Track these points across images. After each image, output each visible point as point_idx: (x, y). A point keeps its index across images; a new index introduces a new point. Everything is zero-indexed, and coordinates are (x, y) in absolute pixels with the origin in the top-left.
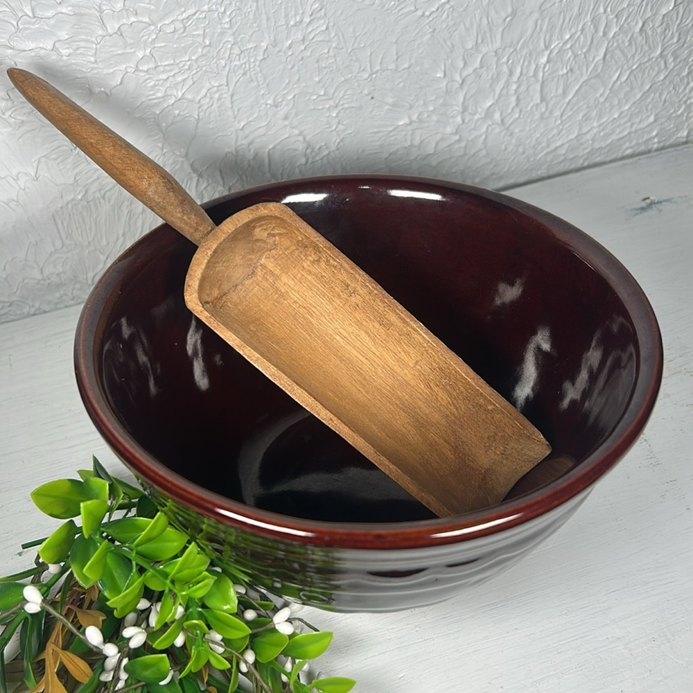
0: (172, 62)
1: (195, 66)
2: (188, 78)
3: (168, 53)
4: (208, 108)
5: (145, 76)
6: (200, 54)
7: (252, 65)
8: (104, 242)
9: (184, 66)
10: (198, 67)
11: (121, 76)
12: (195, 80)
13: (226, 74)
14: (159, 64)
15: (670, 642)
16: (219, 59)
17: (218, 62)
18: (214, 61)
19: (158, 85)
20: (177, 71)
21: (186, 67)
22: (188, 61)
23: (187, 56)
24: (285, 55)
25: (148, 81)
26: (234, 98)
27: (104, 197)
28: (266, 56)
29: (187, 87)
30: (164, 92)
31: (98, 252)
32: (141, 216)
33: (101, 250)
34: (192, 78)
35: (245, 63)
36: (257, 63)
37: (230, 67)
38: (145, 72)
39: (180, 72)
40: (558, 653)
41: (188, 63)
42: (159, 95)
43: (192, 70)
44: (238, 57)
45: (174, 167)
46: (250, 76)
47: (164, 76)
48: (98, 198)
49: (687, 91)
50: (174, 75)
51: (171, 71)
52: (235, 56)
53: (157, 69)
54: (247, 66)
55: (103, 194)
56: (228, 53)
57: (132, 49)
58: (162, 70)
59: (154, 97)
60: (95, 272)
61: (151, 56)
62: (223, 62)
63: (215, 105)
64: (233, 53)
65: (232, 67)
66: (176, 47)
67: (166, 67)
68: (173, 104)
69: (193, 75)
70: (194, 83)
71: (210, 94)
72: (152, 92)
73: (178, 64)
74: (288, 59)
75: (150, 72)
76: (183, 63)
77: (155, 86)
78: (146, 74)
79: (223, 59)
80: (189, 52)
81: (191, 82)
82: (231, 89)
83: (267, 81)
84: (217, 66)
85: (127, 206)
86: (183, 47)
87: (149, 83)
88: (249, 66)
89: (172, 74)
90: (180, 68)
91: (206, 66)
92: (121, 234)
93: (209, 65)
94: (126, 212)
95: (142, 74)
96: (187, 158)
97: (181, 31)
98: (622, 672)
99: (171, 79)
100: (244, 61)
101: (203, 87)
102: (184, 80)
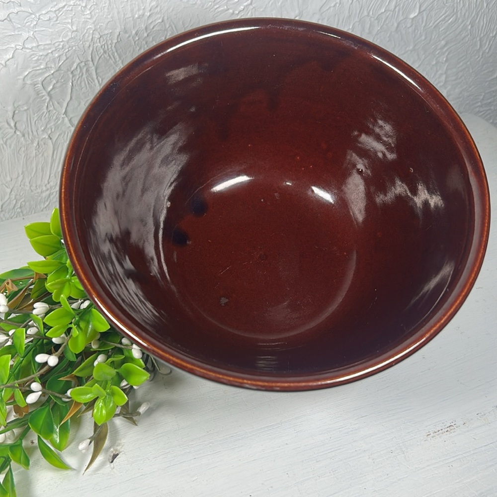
0: (50, 42)
1: (67, 46)
2: (63, 54)
3: (46, 36)
4: (79, 77)
5: (30, 52)
6: (70, 37)
7: (110, 46)
8: (8, 179)
9: (59, 45)
10: (70, 47)
11: (13, 52)
12: (68, 56)
13: (91, 52)
14: (40, 44)
15: (404, 453)
16: (85, 41)
17: (84, 43)
18: (81, 43)
19: (40, 60)
20: (54, 49)
21: (61, 46)
22: (62, 42)
23: (61, 38)
24: (134, 40)
25: (33, 56)
26: (98, 71)
27: (6, 144)
28: (119, 40)
29: (62, 62)
30: (45, 65)
31: (4, 185)
32: (35, 159)
33: (7, 185)
34: (66, 55)
35: (104, 45)
36: (113, 45)
37: (93, 47)
38: (30, 49)
39: (56, 50)
40: (317, 462)
41: (62, 44)
42: (42, 67)
43: (65, 49)
44: (98, 40)
45: (57, 122)
46: (109, 54)
47: (45, 53)
48: (2, 144)
49: (437, 76)
50: (52, 52)
51: (50, 49)
52: (96, 39)
53: (39, 47)
54: (106, 47)
55: (5, 141)
56: (91, 37)
57: (19, 31)
58: (43, 48)
59: (38, 68)
60: (3, 202)
61: (33, 37)
62: (88, 44)
63: (84, 76)
64: (95, 37)
65: (95, 48)
66: (52, 32)
67: (46, 46)
68: (53, 74)
69: (66, 52)
70: (67, 59)
71: (80, 67)
72: (36, 65)
73: (54, 44)
74: (136, 43)
75: (34, 49)
76: (58, 43)
77: (38, 60)
78: (31, 51)
79: (88, 41)
80: (62, 35)
81: (65, 58)
82: (95, 64)
83: (122, 59)
84: (84, 47)
85: (24, 152)
86: (57, 31)
87: (33, 58)
88: (108, 46)
89: (50, 51)
90: (56, 47)
91: (75, 46)
92: (20, 173)
93: (78, 45)
94: (23, 155)
95: (28, 51)
96: (66, 115)
97: (55, 19)
98: (365, 475)
99: (50, 55)
100: (103, 43)
101: (73, 63)
102: (59, 56)
